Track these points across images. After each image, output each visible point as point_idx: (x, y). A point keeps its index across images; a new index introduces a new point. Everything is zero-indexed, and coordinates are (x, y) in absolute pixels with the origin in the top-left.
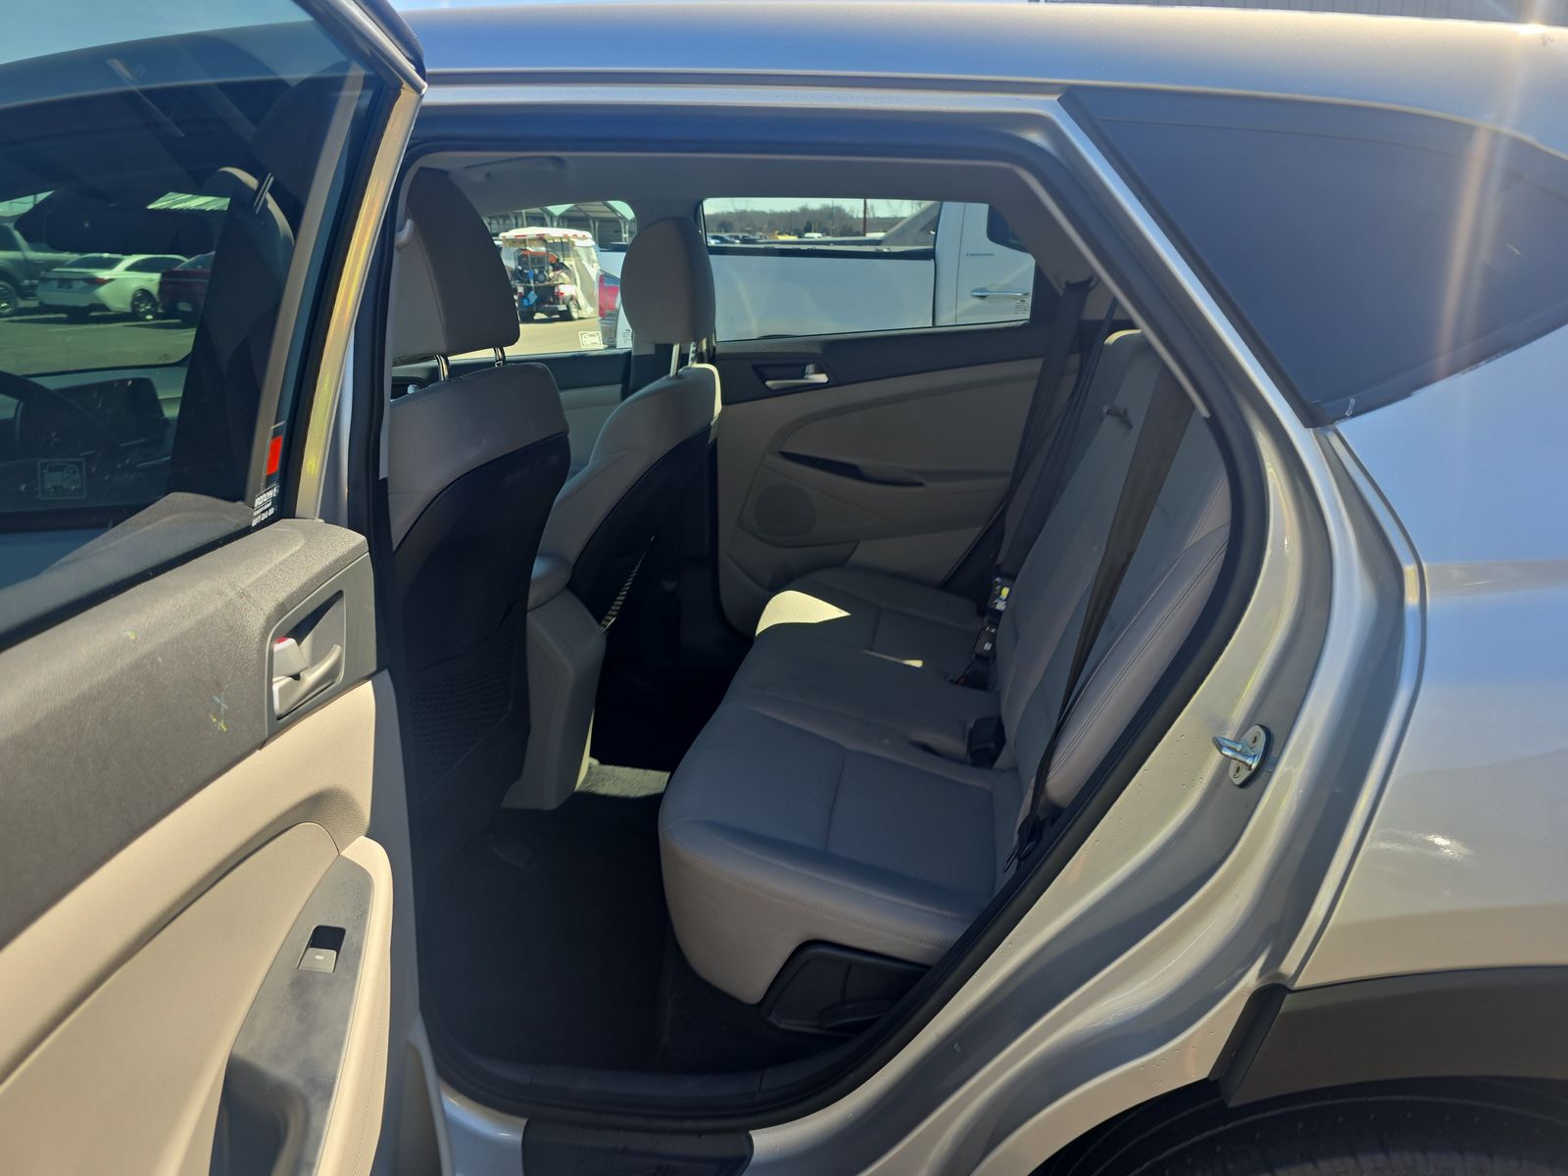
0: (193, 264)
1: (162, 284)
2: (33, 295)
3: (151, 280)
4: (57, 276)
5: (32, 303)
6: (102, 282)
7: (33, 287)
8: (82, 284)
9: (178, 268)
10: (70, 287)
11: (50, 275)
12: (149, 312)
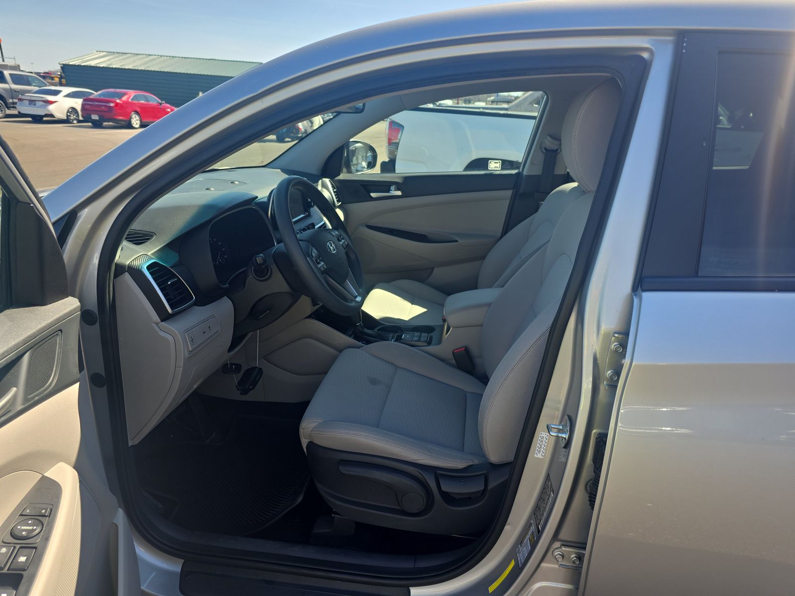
0: (100, 95)
1: (83, 106)
2: (15, 108)
3: (77, 103)
4: (29, 98)
5: (15, 112)
6: (51, 103)
7: (14, 103)
8: (42, 103)
9: (91, 97)
10: (35, 105)
11: (23, 97)
12: (75, 119)
